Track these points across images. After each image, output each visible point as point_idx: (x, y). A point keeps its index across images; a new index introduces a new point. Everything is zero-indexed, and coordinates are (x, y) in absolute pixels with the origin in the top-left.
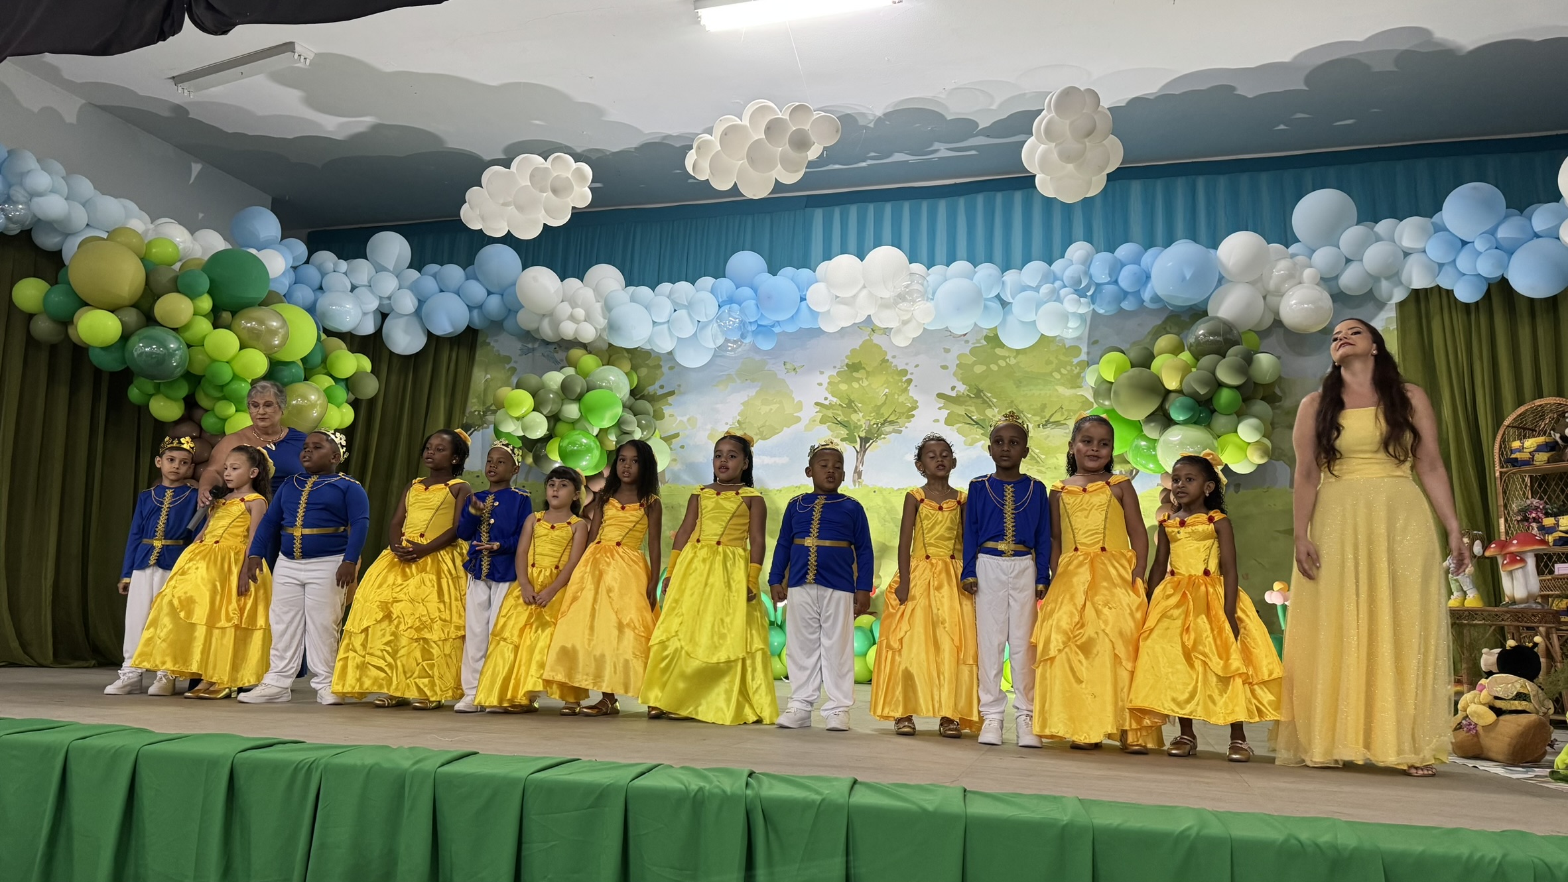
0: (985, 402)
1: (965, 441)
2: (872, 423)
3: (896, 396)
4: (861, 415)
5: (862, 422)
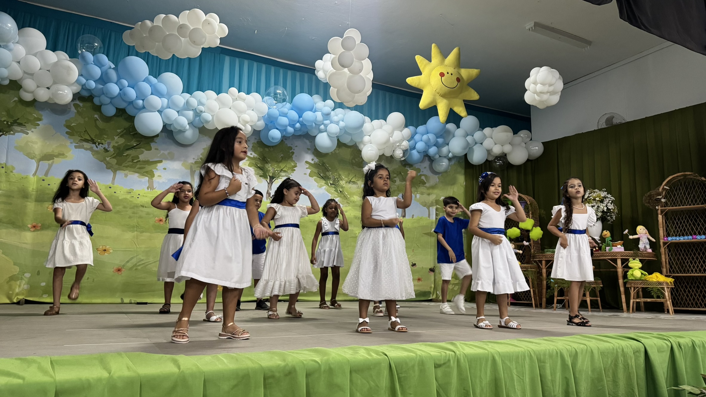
0: (326, 168)
1: (317, 185)
2: (275, 170)
3: (287, 159)
4: (270, 165)
5: (270, 169)
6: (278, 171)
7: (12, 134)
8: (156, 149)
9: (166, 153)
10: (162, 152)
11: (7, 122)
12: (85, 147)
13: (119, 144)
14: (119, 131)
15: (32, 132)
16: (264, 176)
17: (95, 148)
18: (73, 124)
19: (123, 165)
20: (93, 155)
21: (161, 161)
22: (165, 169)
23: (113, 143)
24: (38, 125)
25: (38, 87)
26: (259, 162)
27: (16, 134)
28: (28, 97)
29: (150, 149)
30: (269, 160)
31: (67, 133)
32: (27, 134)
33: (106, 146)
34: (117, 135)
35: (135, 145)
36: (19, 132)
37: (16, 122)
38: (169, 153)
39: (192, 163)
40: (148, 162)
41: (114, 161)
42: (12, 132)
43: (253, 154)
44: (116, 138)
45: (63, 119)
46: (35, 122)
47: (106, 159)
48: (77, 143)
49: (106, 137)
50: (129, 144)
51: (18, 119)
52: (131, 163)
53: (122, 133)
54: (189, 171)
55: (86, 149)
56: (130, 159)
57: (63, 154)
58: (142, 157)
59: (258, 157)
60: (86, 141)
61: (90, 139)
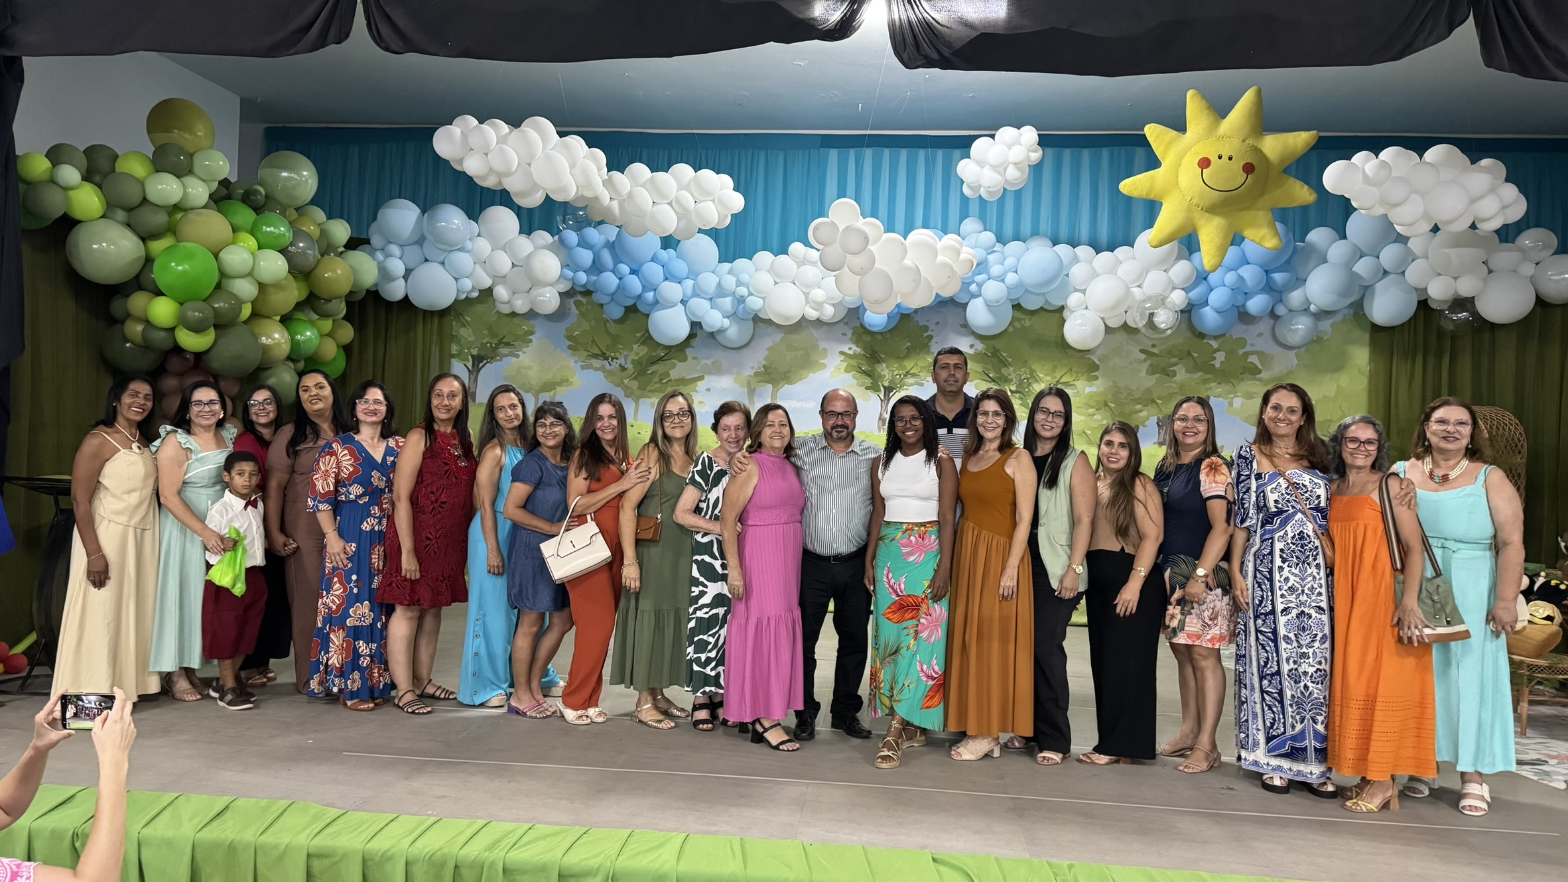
0: (1001, 361)
2: (895, 374)
3: (918, 351)
4: (884, 365)
5: (886, 372)
6: (900, 375)
7: (499, 361)
8: (695, 358)
9: (709, 362)
10: (703, 362)
11: (491, 344)
12: (594, 365)
13: (640, 355)
14: (638, 335)
15: (524, 352)
16: (874, 388)
17: (608, 367)
18: (576, 333)
19: (649, 388)
20: (606, 378)
21: (701, 378)
22: (708, 390)
23: (632, 357)
24: (531, 341)
25: (514, 293)
26: (864, 362)
27: (504, 359)
28: (506, 309)
29: (685, 360)
30: (883, 356)
31: (569, 347)
32: (518, 356)
33: (622, 361)
34: (637, 343)
35: (663, 354)
36: (506, 356)
37: (502, 343)
38: (713, 363)
39: (750, 376)
40: (683, 381)
41: (634, 385)
42: (498, 358)
43: (854, 347)
44: (635, 347)
45: (562, 327)
46: (525, 339)
47: (623, 383)
48: (584, 362)
49: (621, 347)
50: (654, 354)
51: (504, 337)
52: (658, 385)
53: (644, 338)
54: (746, 389)
55: (596, 369)
56: (657, 379)
57: (567, 381)
58: (674, 374)
59: (863, 353)
60: (595, 356)
61: (599, 352)
